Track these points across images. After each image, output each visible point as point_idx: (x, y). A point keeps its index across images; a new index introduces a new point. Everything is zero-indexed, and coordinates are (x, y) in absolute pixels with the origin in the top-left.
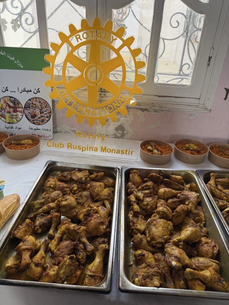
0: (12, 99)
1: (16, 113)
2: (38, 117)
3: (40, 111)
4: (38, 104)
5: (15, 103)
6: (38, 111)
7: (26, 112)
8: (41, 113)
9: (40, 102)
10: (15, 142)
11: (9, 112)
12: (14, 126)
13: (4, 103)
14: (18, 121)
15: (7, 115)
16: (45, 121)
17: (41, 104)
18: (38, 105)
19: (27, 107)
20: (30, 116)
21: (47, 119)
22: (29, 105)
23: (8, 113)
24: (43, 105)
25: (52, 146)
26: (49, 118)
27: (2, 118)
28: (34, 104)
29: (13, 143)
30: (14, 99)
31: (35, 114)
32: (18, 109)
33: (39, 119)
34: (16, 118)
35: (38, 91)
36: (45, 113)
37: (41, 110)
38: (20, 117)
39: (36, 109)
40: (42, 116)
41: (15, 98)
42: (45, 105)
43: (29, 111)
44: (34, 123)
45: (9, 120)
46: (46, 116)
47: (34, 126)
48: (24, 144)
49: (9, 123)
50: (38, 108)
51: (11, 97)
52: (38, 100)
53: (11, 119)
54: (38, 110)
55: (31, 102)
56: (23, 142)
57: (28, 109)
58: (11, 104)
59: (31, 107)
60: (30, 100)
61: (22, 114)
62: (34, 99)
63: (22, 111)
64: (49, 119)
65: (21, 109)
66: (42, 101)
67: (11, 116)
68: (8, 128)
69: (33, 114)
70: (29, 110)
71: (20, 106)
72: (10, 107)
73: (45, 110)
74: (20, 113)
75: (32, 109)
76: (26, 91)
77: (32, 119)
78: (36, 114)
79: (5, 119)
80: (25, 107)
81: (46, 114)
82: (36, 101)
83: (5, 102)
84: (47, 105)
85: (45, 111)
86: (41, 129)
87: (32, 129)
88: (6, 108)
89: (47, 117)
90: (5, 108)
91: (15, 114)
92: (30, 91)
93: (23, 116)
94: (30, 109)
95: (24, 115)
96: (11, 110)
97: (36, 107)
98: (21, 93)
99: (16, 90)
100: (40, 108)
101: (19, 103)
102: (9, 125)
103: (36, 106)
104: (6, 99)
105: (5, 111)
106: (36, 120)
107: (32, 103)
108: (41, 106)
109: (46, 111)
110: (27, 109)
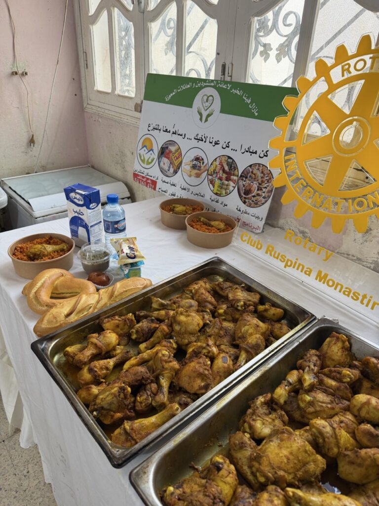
0: (230, 160)
1: (228, 181)
2: (253, 194)
3: (258, 187)
4: (259, 174)
5: (231, 166)
6: (255, 186)
7: (241, 183)
8: (258, 190)
9: (262, 172)
10: (206, 220)
11: (221, 179)
12: (221, 199)
13: (219, 164)
14: (227, 194)
15: (217, 182)
16: (259, 203)
17: (263, 175)
18: (258, 177)
19: (244, 176)
20: (244, 191)
21: (263, 200)
22: (248, 174)
23: (219, 180)
24: (266, 178)
25: (246, 242)
26: (267, 199)
27: (211, 185)
28: (254, 174)
29: (202, 220)
30: (232, 160)
31: (250, 189)
32: (232, 177)
33: (252, 198)
34: (226, 189)
35: (265, 154)
36: (264, 190)
37: (260, 184)
38: (231, 188)
39: (254, 182)
40: (258, 195)
41: (233, 160)
42: (267, 178)
43: (244, 183)
44: (245, 202)
45: (217, 190)
46: (264, 195)
47: (243, 207)
48: (212, 226)
49: (216, 194)
50: (258, 181)
51: (229, 158)
52: (261, 168)
53: (219, 189)
54: (256, 184)
55: (251, 170)
56: (213, 223)
57: (244, 179)
58: (226, 168)
59: (248, 177)
60: (250, 166)
61: (234, 185)
62: (256, 166)
63: (236, 181)
64: (266, 201)
65: (235, 178)
66: (265, 172)
67: (221, 185)
68: (213, 200)
69: (248, 188)
70: (245, 181)
71: (236, 172)
72: (224, 171)
73: (266, 185)
74: (233, 182)
75: (249, 180)
76: (250, 152)
77: (244, 196)
78: (252, 189)
79: (214, 187)
80: (241, 176)
81: (264, 192)
82: (258, 169)
83: (221, 164)
84: (270, 179)
85: (264, 188)
86: (250, 214)
87: (240, 211)
88: (219, 172)
89: (264, 198)
90: (218, 171)
91: (226, 182)
92: (256, 153)
93: (234, 187)
94: (247, 180)
95: (236, 188)
96: (224, 176)
97: (255, 179)
98: (243, 153)
99: (238, 149)
100: (260, 181)
101: (236, 168)
102: (216, 196)
103: (256, 176)
104: (223, 158)
105: (217, 176)
106: (248, 198)
107: (252, 172)
108: (261, 178)
109: (266, 188)
110: (242, 180)
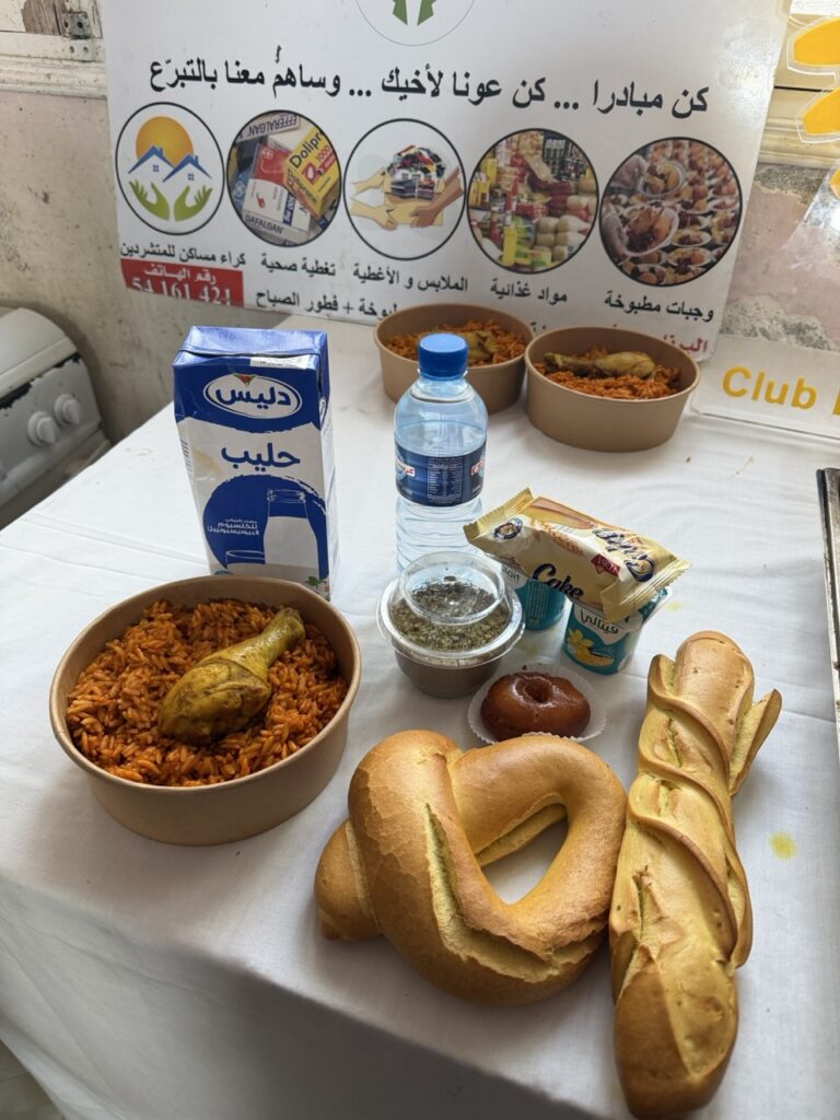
0: (553, 144)
1: (558, 216)
2: (666, 243)
3: (680, 215)
4: (681, 173)
5: (563, 164)
6: (669, 213)
7: (612, 213)
8: (682, 225)
9: (693, 165)
10: (570, 360)
11: (525, 213)
12: (535, 283)
13: (513, 164)
14: (559, 261)
15: (514, 228)
16: (693, 267)
17: (694, 174)
18: (677, 182)
20: (626, 239)
21: (708, 256)
23: (521, 220)
24: (707, 183)
25: (750, 395)
26: (721, 250)
27: (488, 244)
28: (662, 176)
29: (560, 363)
30: (562, 143)
31: (652, 227)
32: (573, 200)
33: (664, 255)
34: (552, 246)
35: (697, 102)
36: (706, 222)
37: (686, 205)
38: (579, 238)
39: (665, 204)
40: (685, 241)
41: (568, 141)
42: (714, 181)
43: (625, 212)
44: (635, 275)
45: (518, 254)
46: (706, 238)
47: (634, 291)
49: (516, 268)
50: (677, 195)
51: (550, 134)
52: (685, 153)
53: (525, 250)
54: (673, 208)
57: (624, 198)
58: (544, 173)
60: (643, 151)
61: (588, 226)
62: (664, 147)
63: (593, 210)
64: (719, 257)
65: (585, 200)
66: (705, 160)
67: (530, 235)
68: (503, 293)
69: (643, 226)
70: (626, 205)
71: (587, 180)
72: (535, 184)
73: (710, 206)
74: (581, 217)
75: (644, 199)
76: (634, 104)
78: (657, 226)
79: (501, 247)
81: (708, 230)
82: (676, 157)
83: (518, 160)
84: (725, 181)
85: (705, 215)
86: (663, 309)
87: (621, 305)
88: (515, 191)
89: (711, 246)
90: (509, 189)
91: (552, 222)
92: (658, 102)
93: (588, 234)
94: (634, 199)
96: (540, 201)
97: (665, 191)
98: (606, 111)
99: (585, 98)
100: (686, 196)
101: (583, 165)
102: (514, 277)
103: (671, 181)
104: (526, 141)
105: (507, 207)
106: (648, 259)
108: (691, 184)
109: (712, 213)
110: (616, 202)
